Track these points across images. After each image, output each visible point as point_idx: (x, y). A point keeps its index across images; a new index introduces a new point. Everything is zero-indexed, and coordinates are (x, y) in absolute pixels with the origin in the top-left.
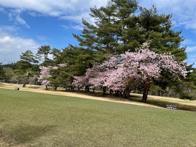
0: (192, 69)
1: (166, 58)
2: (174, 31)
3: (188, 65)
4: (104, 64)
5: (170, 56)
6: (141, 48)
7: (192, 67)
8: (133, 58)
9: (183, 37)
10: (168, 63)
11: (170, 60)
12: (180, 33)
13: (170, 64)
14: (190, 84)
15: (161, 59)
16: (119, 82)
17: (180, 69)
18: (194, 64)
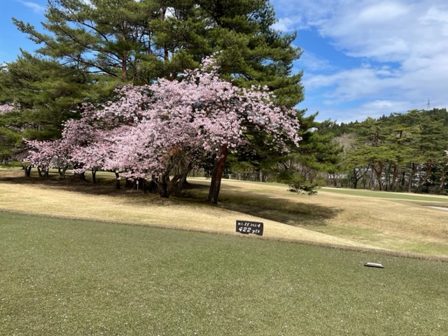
0: (314, 125)
1: (255, 97)
2: (279, 34)
3: (306, 116)
4: (106, 108)
5: (264, 94)
6: (199, 70)
7: (315, 121)
8: (179, 97)
9: (299, 49)
10: (261, 110)
11: (266, 102)
12: (294, 38)
13: (264, 114)
14: (308, 160)
15: (245, 100)
16: (148, 157)
17: (287, 125)
18: (317, 114)
